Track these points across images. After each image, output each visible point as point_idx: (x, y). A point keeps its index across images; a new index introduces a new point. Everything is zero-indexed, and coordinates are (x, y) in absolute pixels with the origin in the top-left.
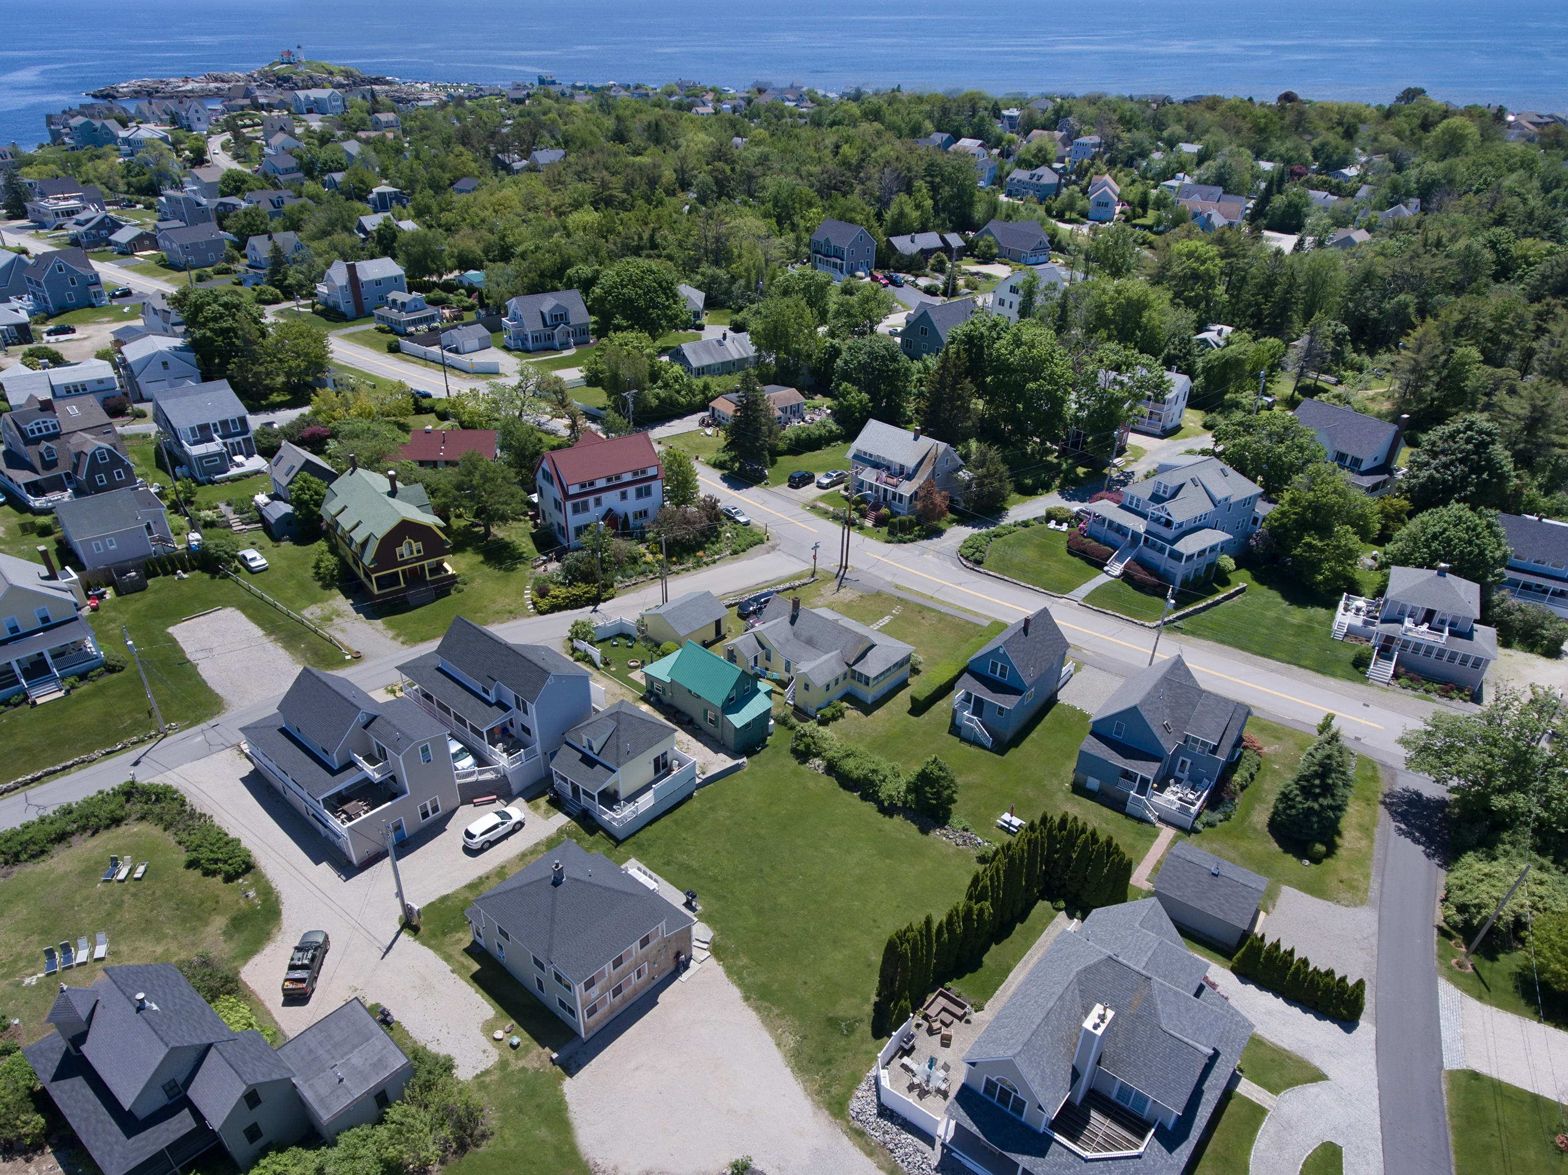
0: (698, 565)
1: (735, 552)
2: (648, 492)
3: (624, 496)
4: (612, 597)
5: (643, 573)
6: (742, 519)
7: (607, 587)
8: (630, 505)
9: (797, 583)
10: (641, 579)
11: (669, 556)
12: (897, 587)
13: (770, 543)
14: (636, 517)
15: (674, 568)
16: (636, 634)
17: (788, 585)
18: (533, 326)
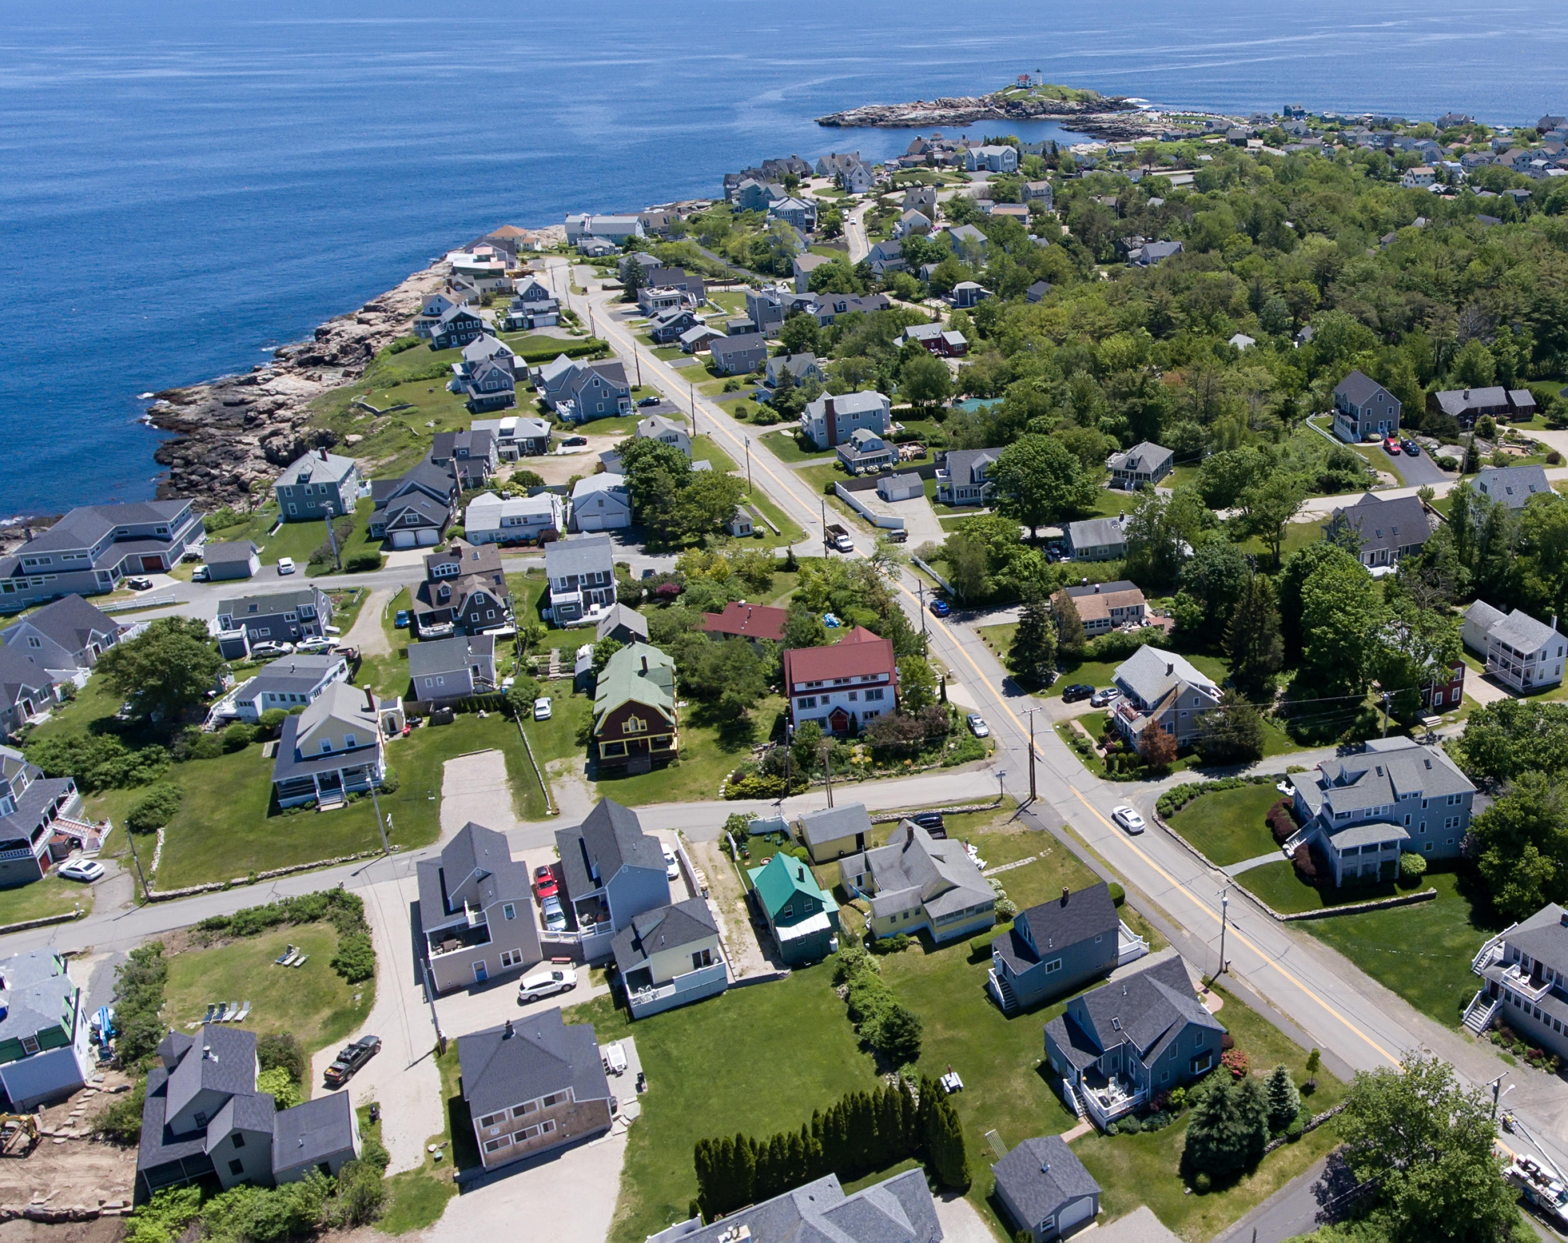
0: (901, 773)
1: (946, 765)
2: (879, 695)
3: (853, 697)
4: (802, 792)
5: (845, 773)
6: (980, 731)
7: (796, 783)
8: (860, 705)
9: (976, 807)
10: (842, 778)
11: (875, 760)
12: (1066, 828)
13: (988, 760)
14: (866, 717)
15: (877, 773)
16: (794, 832)
17: (966, 808)
18: (961, 481)
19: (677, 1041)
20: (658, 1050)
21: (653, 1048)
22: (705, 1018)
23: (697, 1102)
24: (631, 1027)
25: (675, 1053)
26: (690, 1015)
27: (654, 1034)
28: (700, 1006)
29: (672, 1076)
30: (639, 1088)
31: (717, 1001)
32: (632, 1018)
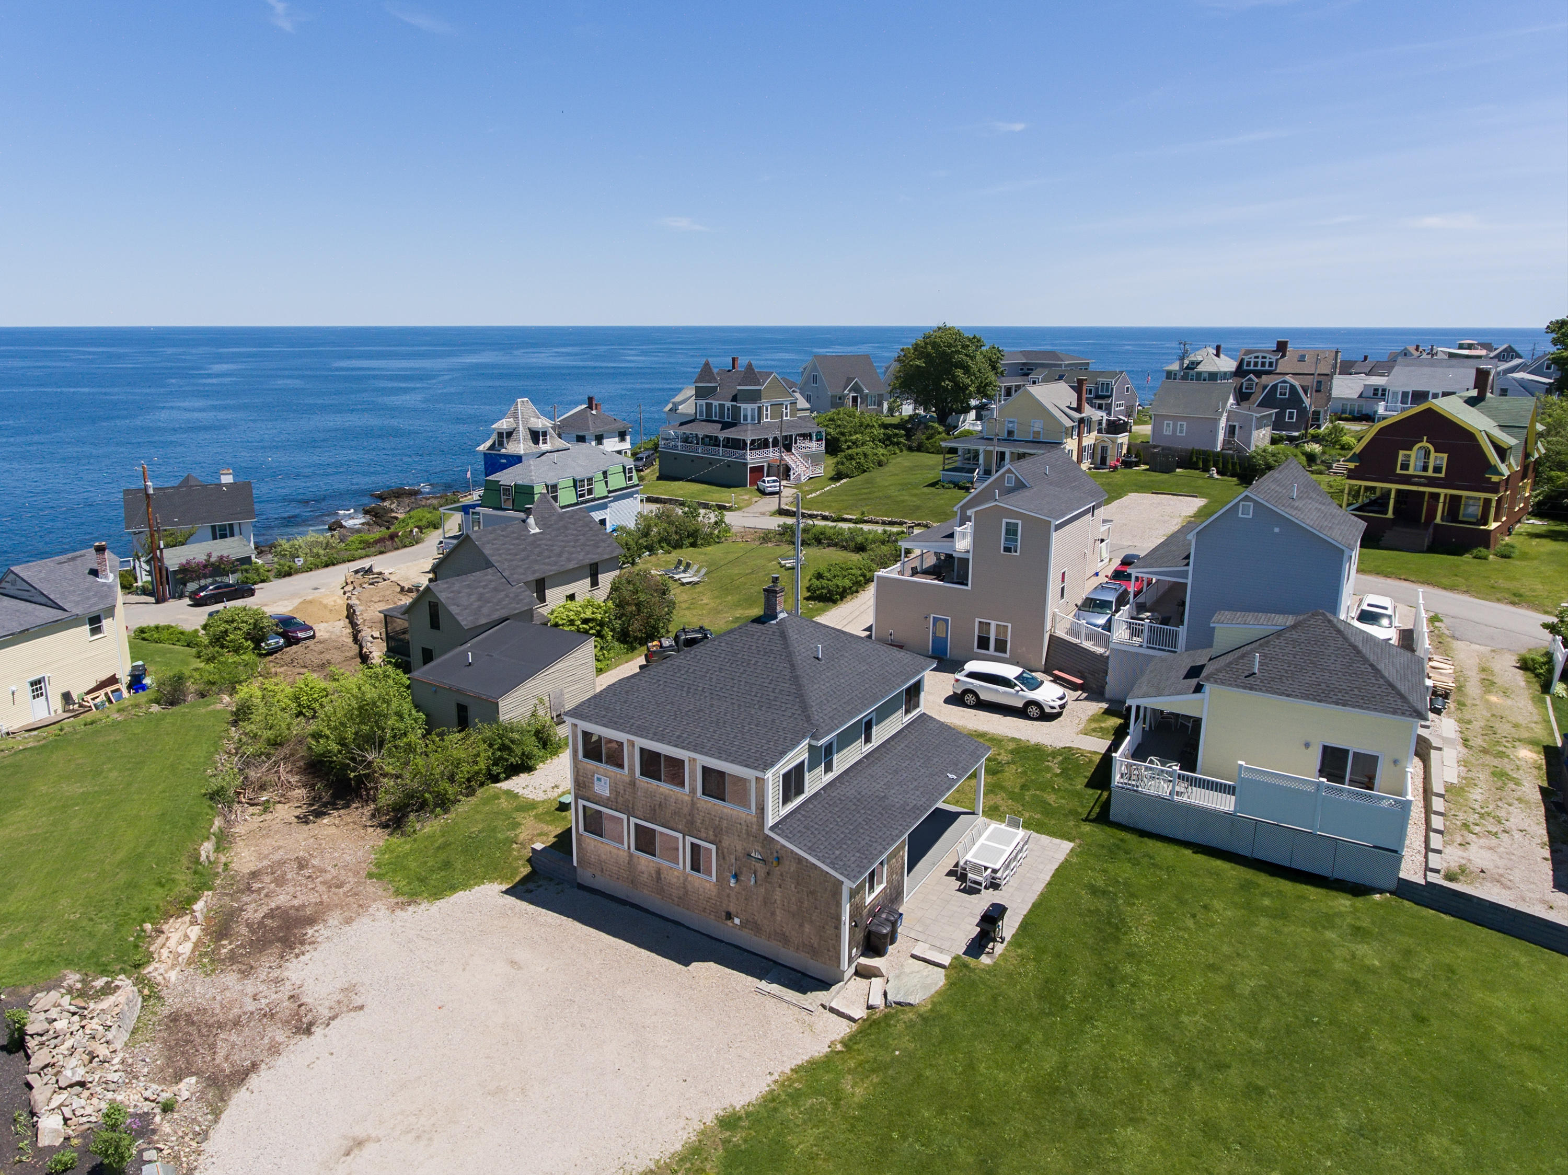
19: (1166, 917)
20: (1102, 904)
21: (1094, 891)
22: (1281, 915)
23: (1084, 1098)
24: (1087, 828)
25: (1139, 937)
26: (1245, 886)
27: (1125, 871)
28: (1286, 886)
29: (1080, 980)
30: (977, 946)
31: (1343, 902)
32: (1103, 817)
